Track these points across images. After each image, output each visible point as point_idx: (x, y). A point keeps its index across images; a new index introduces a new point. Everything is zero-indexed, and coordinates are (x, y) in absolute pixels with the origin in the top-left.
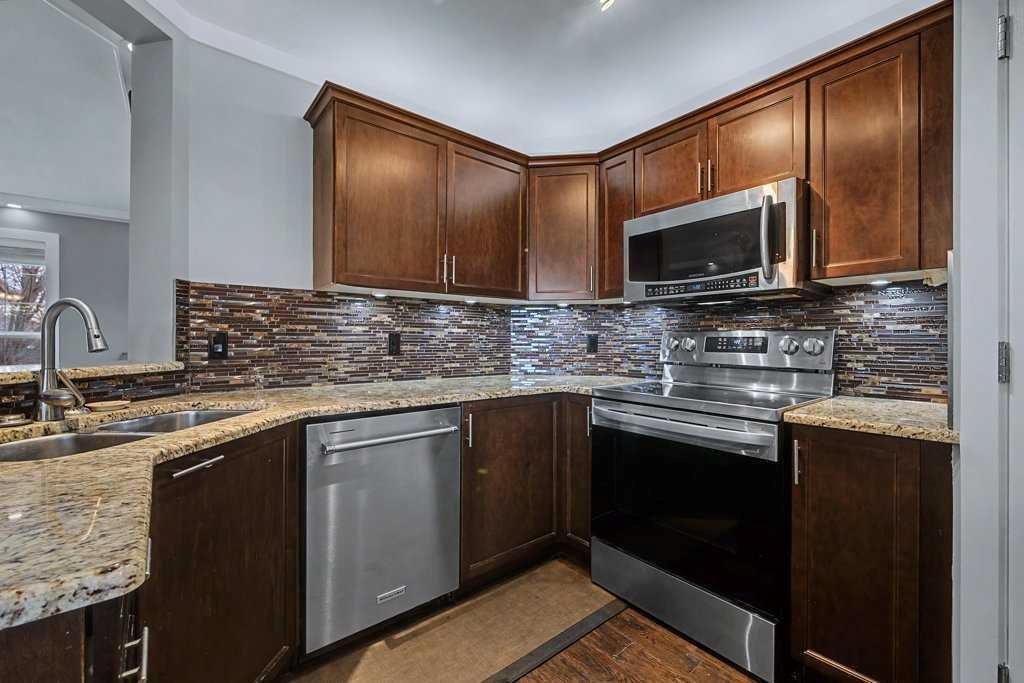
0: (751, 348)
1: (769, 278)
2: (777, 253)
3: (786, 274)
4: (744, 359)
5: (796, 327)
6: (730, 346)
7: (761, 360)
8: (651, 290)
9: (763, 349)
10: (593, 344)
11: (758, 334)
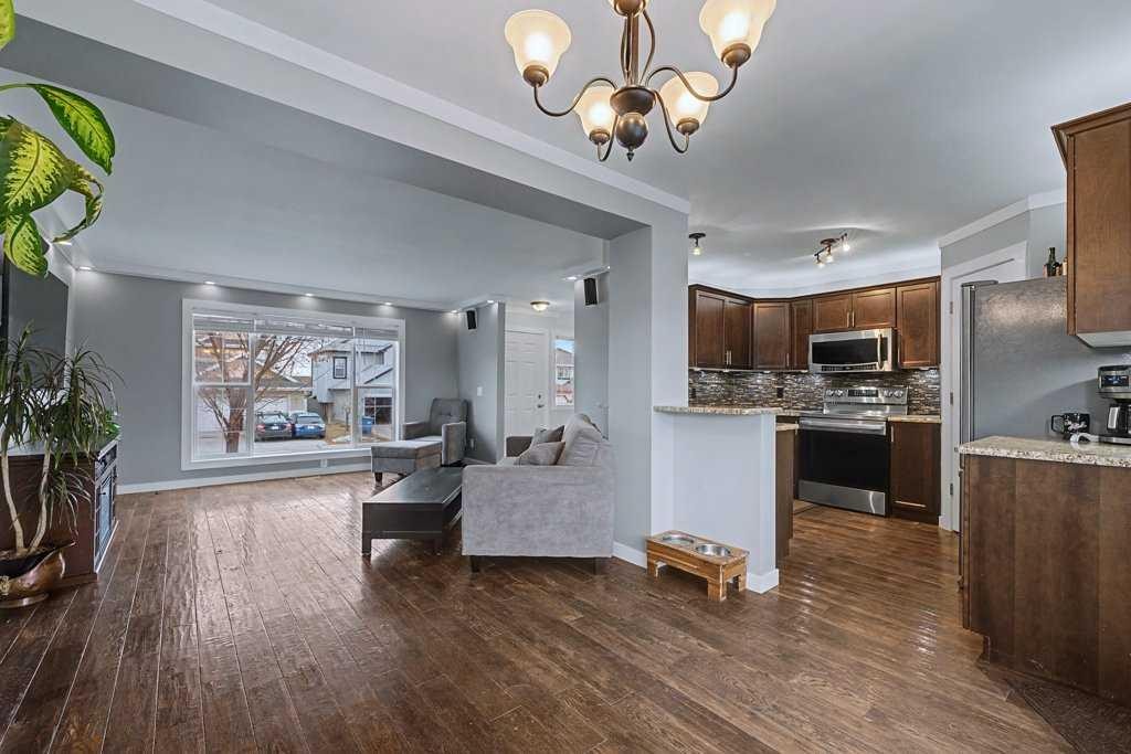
0: (869, 394)
1: (881, 367)
2: (884, 358)
3: (887, 367)
4: (865, 400)
5: (891, 387)
6: (860, 394)
7: (874, 400)
8: (824, 368)
9: (877, 395)
10: (780, 393)
11: (873, 388)
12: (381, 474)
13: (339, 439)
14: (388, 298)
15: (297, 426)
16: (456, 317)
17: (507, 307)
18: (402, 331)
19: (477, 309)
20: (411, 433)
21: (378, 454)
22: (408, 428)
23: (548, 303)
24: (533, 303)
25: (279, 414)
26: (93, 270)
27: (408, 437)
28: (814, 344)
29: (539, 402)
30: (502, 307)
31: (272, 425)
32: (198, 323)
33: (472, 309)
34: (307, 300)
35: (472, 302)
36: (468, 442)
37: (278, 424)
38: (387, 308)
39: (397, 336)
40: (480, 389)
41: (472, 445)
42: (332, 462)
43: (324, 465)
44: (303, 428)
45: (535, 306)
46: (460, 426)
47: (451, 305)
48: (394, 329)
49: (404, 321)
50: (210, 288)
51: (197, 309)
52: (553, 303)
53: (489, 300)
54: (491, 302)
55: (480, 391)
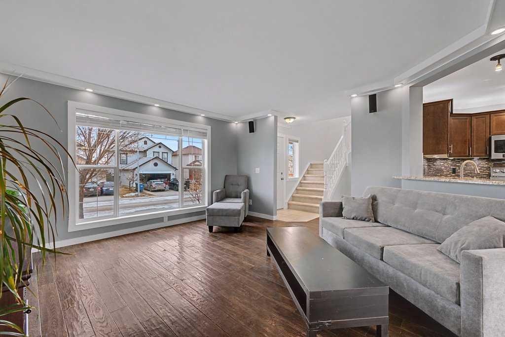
12: (212, 227)
13: (127, 195)
14: (202, 112)
15: (104, 189)
16: (237, 126)
17: (278, 118)
18: (209, 133)
19: (256, 120)
20: (219, 197)
22: (217, 194)
23: (294, 118)
24: (285, 119)
27: (218, 200)
28: (495, 141)
29: (282, 176)
30: (276, 119)
31: (89, 188)
32: (80, 120)
33: (252, 120)
34: (155, 109)
35: (250, 117)
37: (93, 188)
38: (200, 118)
39: (206, 136)
41: (251, 203)
42: (170, 218)
43: (166, 220)
44: (106, 190)
45: (287, 121)
47: (235, 118)
48: (204, 131)
49: (210, 127)
50: (88, 94)
51: (78, 109)
52: (298, 118)
53: (269, 114)
54: (270, 115)
55: (258, 170)
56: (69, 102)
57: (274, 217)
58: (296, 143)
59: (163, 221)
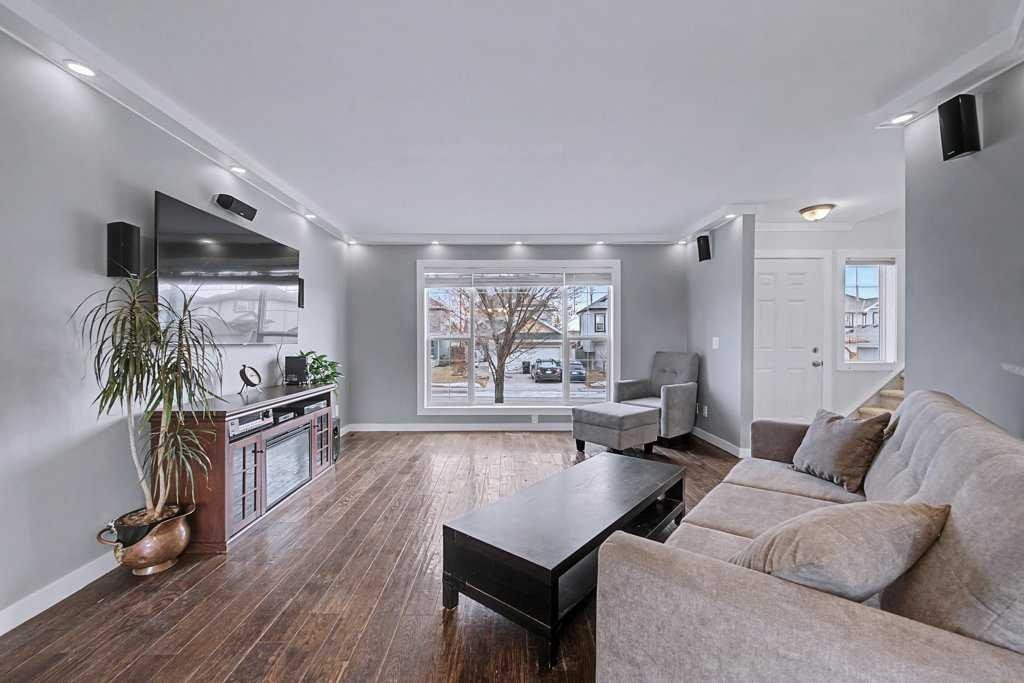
12: (583, 443)
14: (598, 236)
16: (684, 249)
17: (757, 220)
18: (617, 276)
19: (712, 232)
20: (625, 393)
21: (581, 418)
22: (620, 387)
24: (803, 211)
25: (552, 361)
26: (358, 244)
27: (620, 399)
29: (816, 358)
30: (749, 221)
31: (547, 370)
32: (429, 282)
33: (705, 233)
34: (518, 249)
35: (699, 227)
36: (701, 410)
37: (552, 369)
38: (599, 248)
39: (610, 279)
40: (716, 340)
41: (706, 413)
42: (542, 419)
43: (535, 420)
45: (807, 215)
46: (687, 388)
48: (607, 271)
49: (619, 261)
50: (436, 248)
51: (427, 269)
52: (841, 204)
53: (728, 214)
54: (732, 216)
55: (715, 342)
56: (418, 261)
57: (741, 449)
58: (889, 267)
59: (530, 422)
